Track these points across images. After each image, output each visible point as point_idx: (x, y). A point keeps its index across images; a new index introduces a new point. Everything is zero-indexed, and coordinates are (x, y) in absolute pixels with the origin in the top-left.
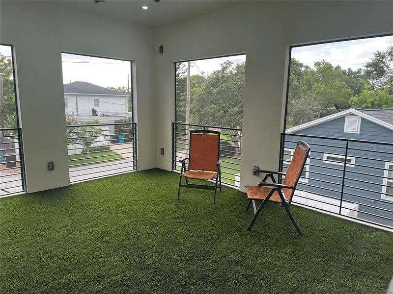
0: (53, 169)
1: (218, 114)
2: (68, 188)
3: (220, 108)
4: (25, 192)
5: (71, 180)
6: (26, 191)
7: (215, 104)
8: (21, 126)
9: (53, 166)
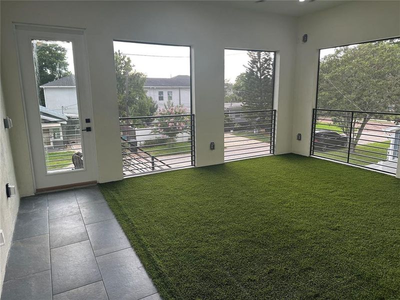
0: (214, 149)
1: (330, 102)
2: (223, 166)
3: (332, 96)
4: (193, 167)
5: (226, 158)
6: (195, 166)
7: (325, 91)
8: (194, 113)
9: (214, 146)
